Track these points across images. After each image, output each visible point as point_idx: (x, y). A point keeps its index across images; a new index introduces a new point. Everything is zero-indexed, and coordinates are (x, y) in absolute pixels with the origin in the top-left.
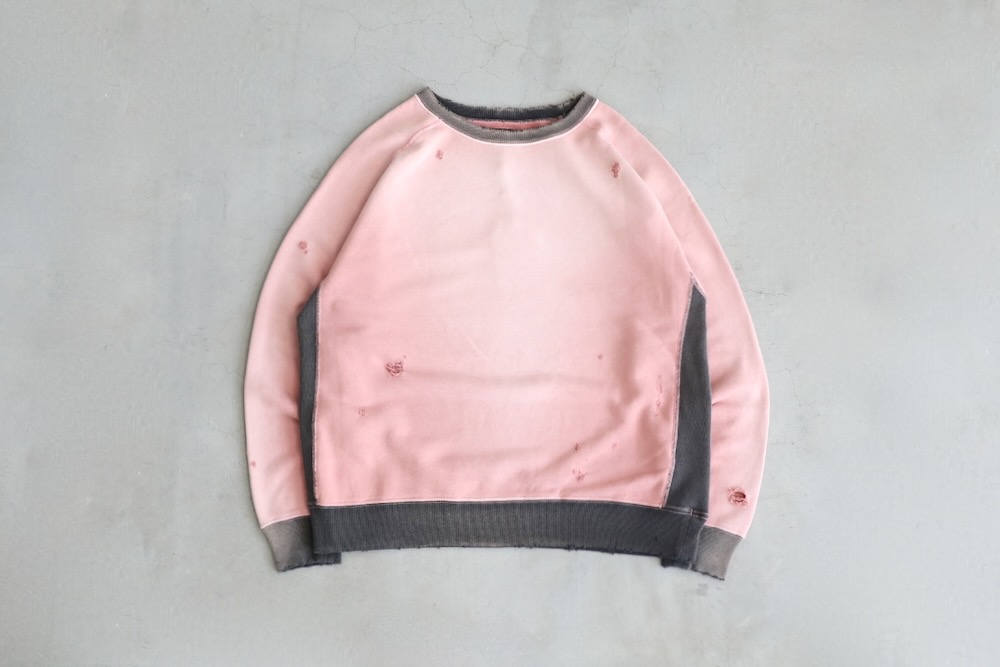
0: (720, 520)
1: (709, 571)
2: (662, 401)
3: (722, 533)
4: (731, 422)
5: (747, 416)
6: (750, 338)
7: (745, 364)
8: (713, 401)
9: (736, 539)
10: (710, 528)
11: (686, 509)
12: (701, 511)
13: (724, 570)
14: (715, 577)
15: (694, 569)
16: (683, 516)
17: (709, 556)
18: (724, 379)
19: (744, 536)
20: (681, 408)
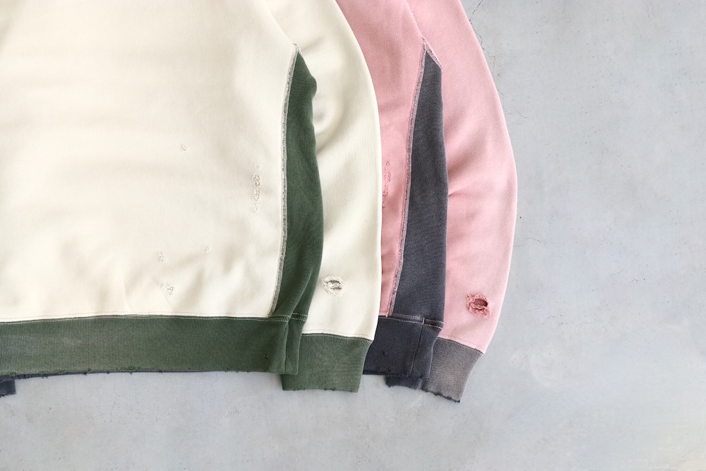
0: (456, 331)
1: (442, 392)
2: (391, 191)
3: (459, 346)
4: (471, 216)
5: (490, 209)
6: (496, 118)
7: (490, 147)
8: (450, 192)
9: (475, 354)
10: (444, 340)
11: (418, 318)
12: (435, 320)
13: (459, 391)
14: (449, 398)
15: (424, 389)
16: (414, 325)
17: (443, 374)
18: (464, 163)
19: (484, 352)
20: (411, 198)
